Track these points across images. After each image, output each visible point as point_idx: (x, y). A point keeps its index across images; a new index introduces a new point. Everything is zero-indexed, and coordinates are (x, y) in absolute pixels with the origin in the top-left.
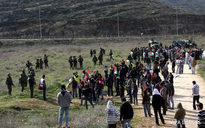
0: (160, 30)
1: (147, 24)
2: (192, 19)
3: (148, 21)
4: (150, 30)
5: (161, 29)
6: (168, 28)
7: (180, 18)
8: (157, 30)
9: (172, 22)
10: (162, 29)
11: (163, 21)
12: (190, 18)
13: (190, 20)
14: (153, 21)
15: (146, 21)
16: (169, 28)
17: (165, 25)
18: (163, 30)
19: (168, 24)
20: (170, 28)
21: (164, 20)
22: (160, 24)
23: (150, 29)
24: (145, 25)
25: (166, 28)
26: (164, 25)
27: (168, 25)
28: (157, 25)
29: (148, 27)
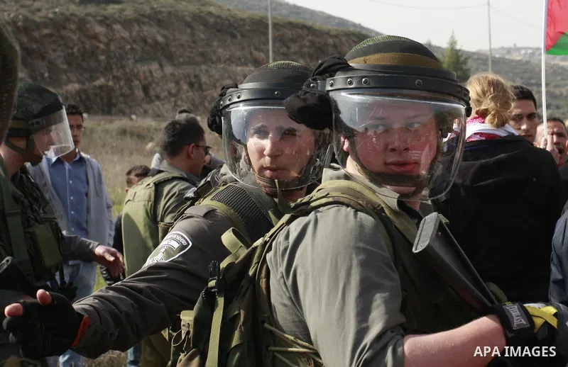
0: (139, 93)
1: (57, 56)
2: (301, 47)
3: (62, 38)
4: (78, 92)
5: (146, 89)
6: (185, 87)
7: (243, 36)
8: (123, 95)
9: (202, 55)
10: (152, 93)
11: (156, 43)
12: (293, 40)
13: (295, 54)
14: (95, 37)
15: (50, 35)
16: (191, 85)
17: (169, 69)
18: (158, 97)
19: (182, 64)
20: (195, 84)
21: (160, 39)
22: (142, 60)
23: (77, 86)
24: (43, 58)
25: (177, 83)
26: (161, 66)
27: (188, 69)
28: (123, 67)
29: (66, 72)
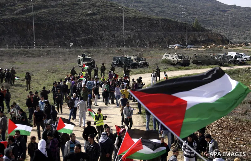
0: (99, 39)
1: (80, 30)
2: (146, 24)
3: (81, 26)
4: (84, 39)
5: (101, 38)
6: (111, 37)
7: (129, 22)
8: (95, 39)
9: (117, 28)
10: (102, 39)
11: (105, 26)
12: (144, 23)
13: (144, 26)
14: (89, 25)
15: (78, 25)
16: (112, 36)
17: (107, 33)
18: (104, 40)
19: (111, 31)
20: (113, 36)
21: (106, 25)
22: (100, 31)
23: (84, 37)
24: (76, 31)
25: (109, 36)
26: (105, 32)
27: (112, 33)
28: (96, 32)
29: (81, 34)
